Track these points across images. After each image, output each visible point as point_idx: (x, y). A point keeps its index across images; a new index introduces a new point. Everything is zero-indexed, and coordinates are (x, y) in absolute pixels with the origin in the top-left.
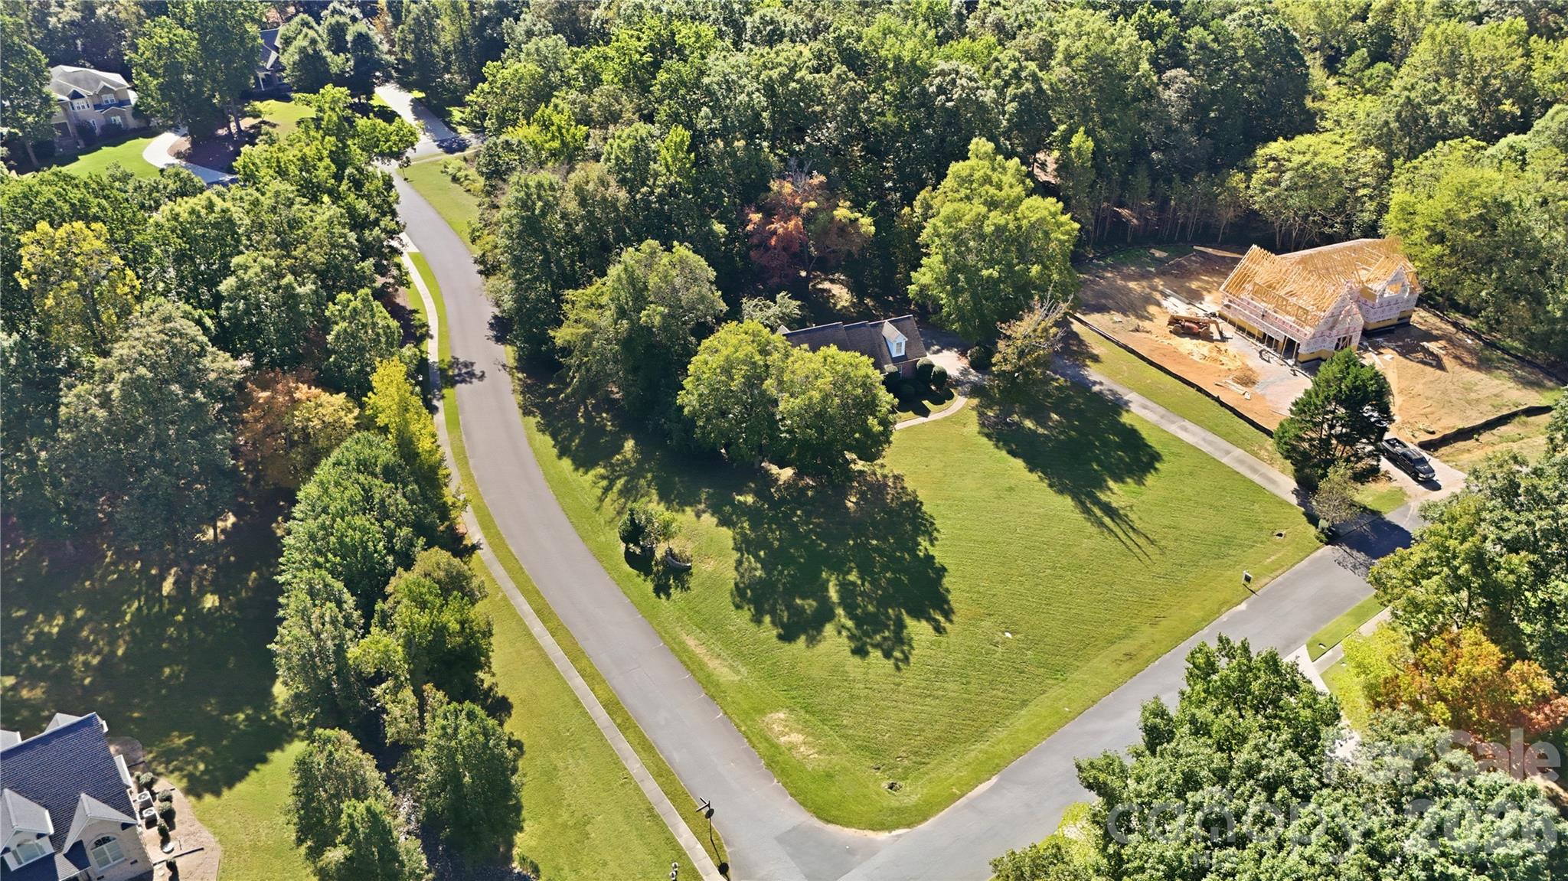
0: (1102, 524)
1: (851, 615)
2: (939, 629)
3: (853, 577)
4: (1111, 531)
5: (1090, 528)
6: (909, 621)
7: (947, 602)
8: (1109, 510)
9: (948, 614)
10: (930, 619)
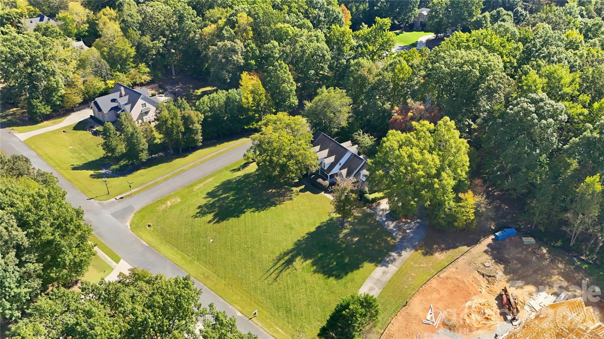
0: (279, 260)
1: (213, 202)
2: (210, 222)
3: (231, 198)
4: (276, 264)
5: (275, 257)
6: (212, 214)
7: (223, 221)
8: (290, 262)
9: (218, 222)
10: (214, 219)
